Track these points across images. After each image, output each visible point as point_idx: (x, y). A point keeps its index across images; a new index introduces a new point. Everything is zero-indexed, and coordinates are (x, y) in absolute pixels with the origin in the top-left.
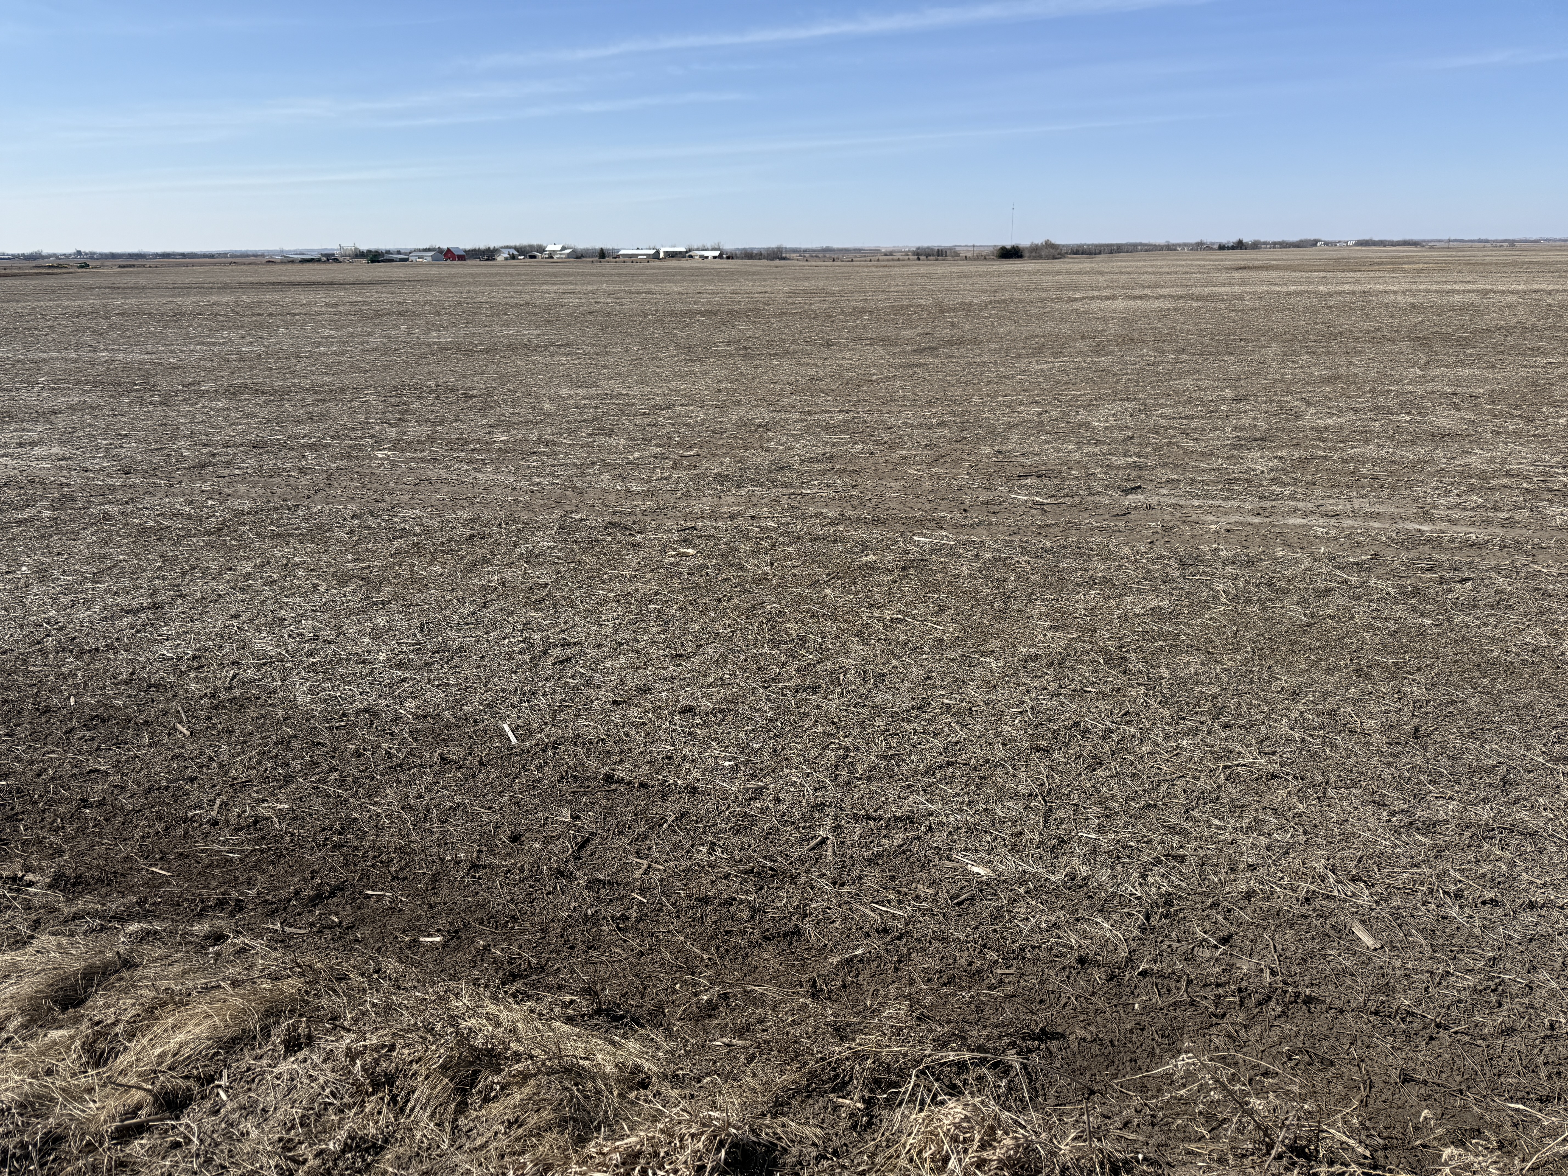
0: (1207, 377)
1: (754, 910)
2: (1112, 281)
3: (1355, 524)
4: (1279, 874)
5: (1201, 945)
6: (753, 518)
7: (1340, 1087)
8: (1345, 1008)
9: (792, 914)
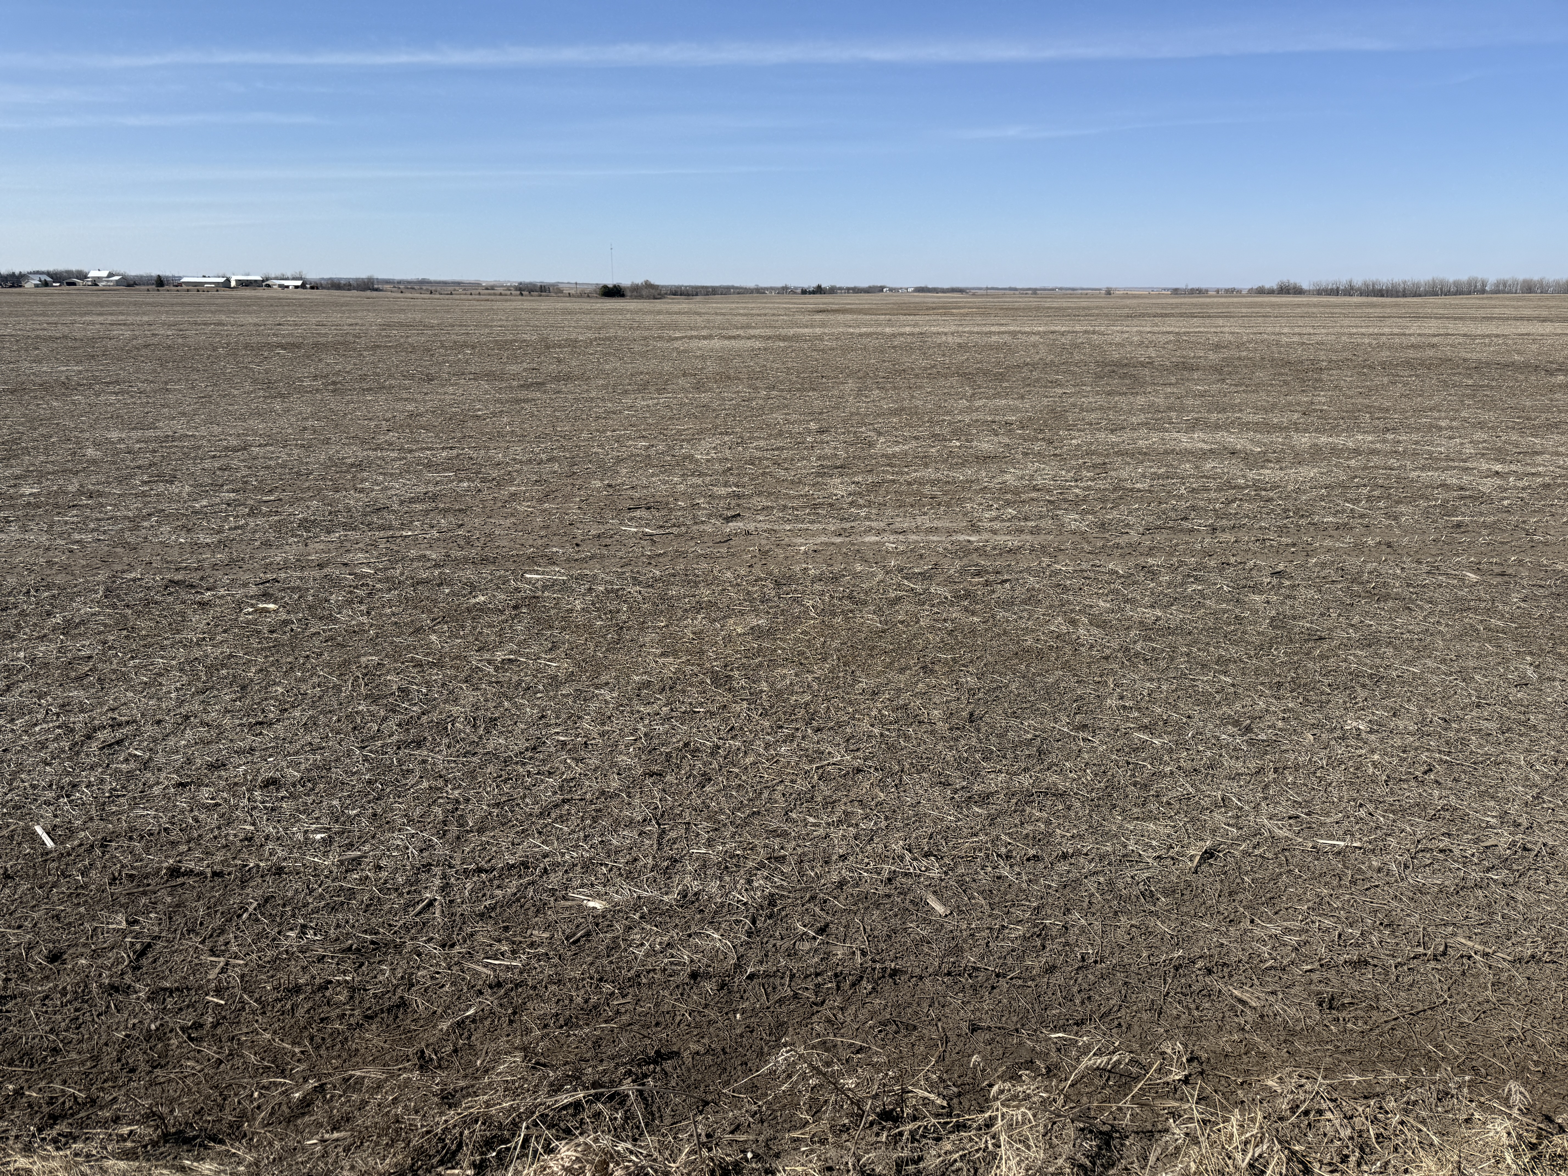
0: (795, 412)
1: (353, 990)
2: (708, 321)
3: (918, 538)
4: (866, 860)
5: (801, 939)
6: (345, 565)
7: (922, 1048)
8: (925, 974)
9: (397, 987)
